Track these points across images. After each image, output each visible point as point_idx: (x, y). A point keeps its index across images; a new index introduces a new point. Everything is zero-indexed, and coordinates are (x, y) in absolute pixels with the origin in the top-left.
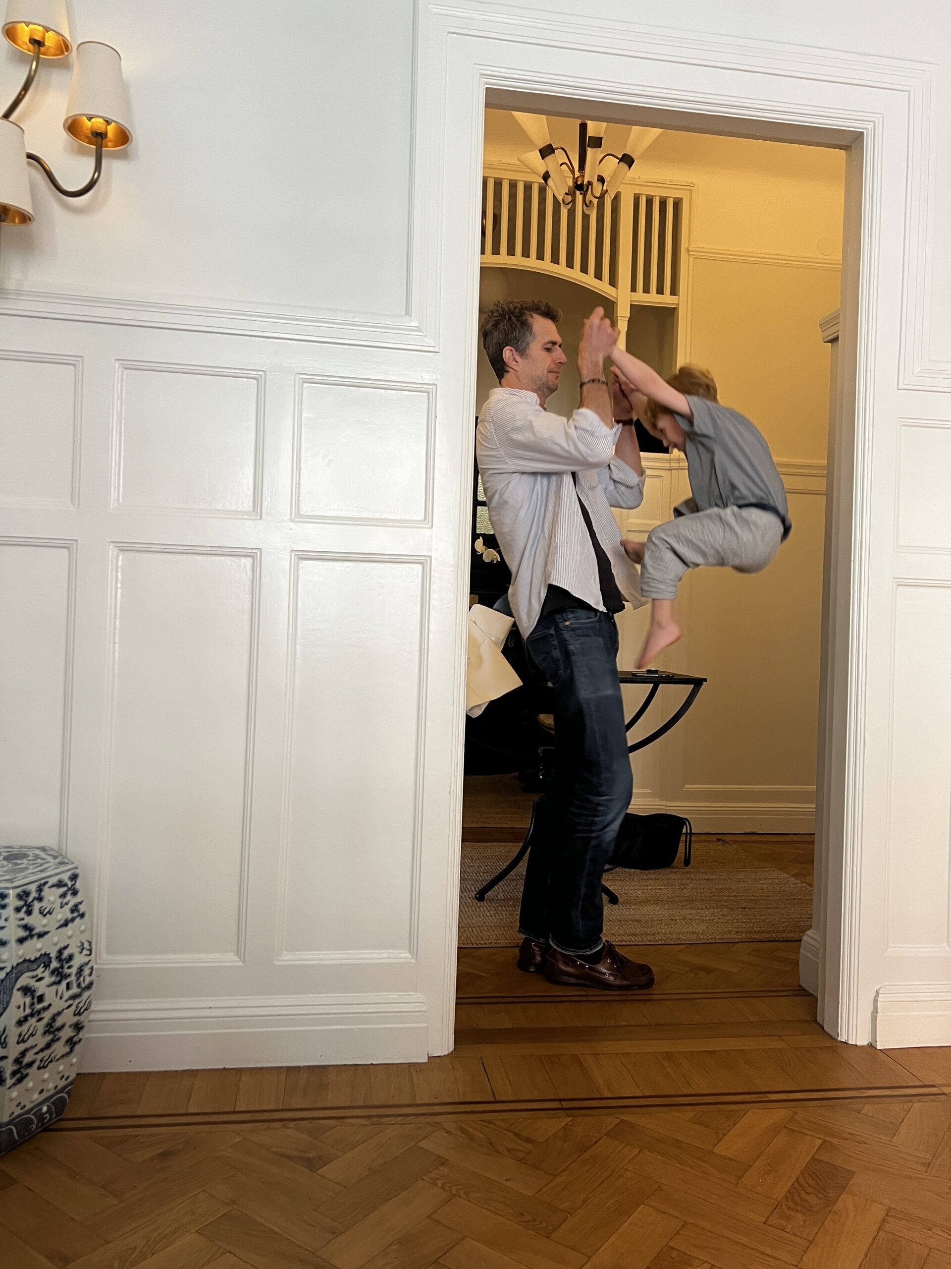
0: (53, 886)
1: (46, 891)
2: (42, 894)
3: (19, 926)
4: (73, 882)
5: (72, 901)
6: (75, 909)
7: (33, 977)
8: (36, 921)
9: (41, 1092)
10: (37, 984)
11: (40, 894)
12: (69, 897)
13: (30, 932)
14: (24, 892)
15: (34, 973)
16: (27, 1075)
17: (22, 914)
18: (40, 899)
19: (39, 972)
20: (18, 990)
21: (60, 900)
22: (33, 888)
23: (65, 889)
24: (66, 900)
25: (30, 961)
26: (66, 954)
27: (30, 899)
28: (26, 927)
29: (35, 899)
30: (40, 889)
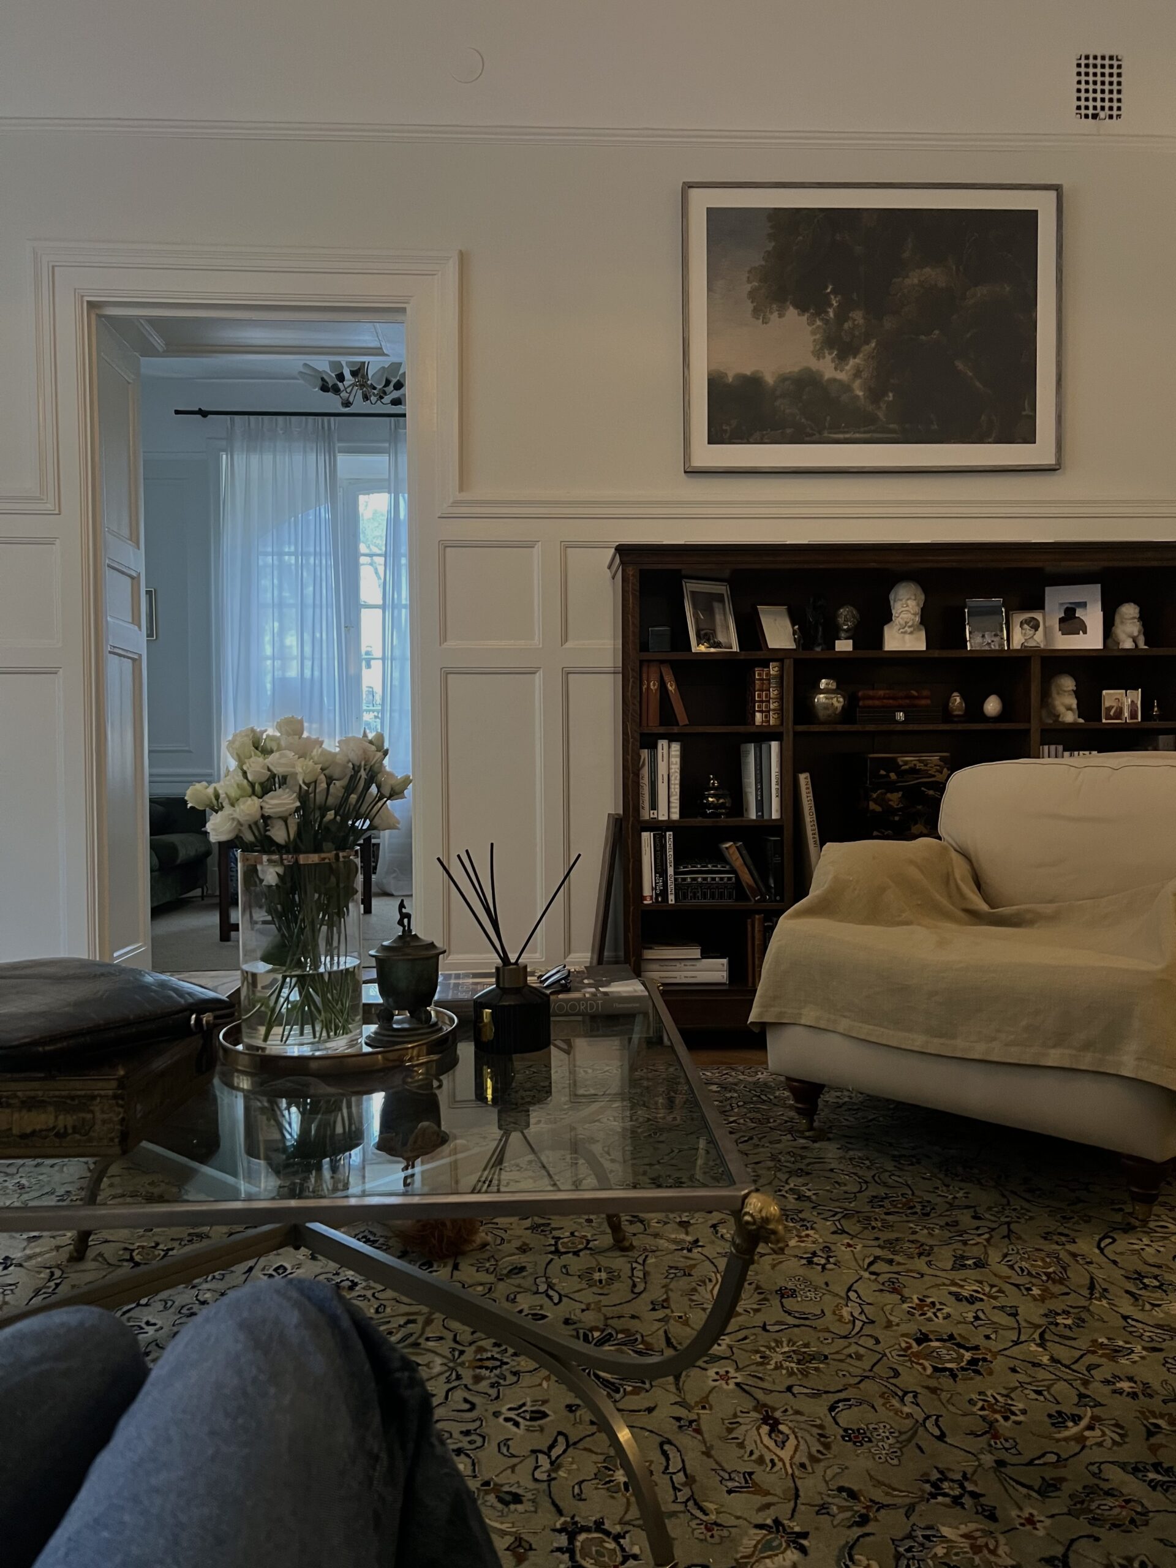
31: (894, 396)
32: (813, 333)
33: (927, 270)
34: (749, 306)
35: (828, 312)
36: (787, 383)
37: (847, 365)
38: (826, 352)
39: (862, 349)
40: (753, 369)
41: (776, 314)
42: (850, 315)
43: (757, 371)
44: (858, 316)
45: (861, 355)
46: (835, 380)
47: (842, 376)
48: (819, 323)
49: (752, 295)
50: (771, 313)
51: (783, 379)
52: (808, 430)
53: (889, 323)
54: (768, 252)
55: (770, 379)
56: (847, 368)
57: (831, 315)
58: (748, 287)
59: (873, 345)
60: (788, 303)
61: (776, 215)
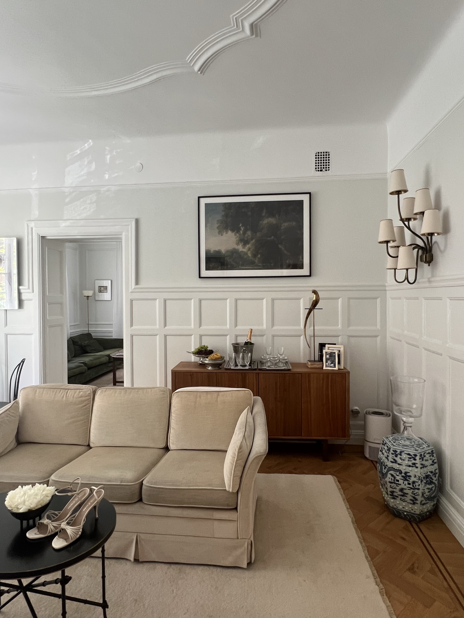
0: (406, 454)
1: (403, 454)
2: (401, 454)
3: (392, 458)
4: (415, 457)
5: (414, 461)
6: (414, 464)
7: (395, 473)
8: (398, 459)
9: (404, 508)
10: (397, 476)
11: (400, 454)
12: (412, 459)
13: (395, 462)
14: (395, 450)
15: (396, 473)
16: (396, 499)
17: (394, 456)
18: (401, 455)
19: (398, 473)
20: (390, 474)
21: (408, 459)
22: (399, 451)
23: (411, 457)
24: (411, 460)
25: (394, 468)
26: (408, 474)
27: (397, 453)
28: (394, 459)
29: (398, 454)
30: (401, 452)
31: (260, 256)
32: (236, 238)
33: (270, 219)
34: (217, 231)
35: (240, 232)
36: (228, 252)
37: (246, 247)
38: (240, 243)
39: (251, 242)
40: (218, 249)
41: (225, 233)
42: (247, 232)
43: (220, 250)
44: (249, 233)
45: (250, 244)
46: (243, 251)
47: (245, 250)
48: (238, 235)
49: (218, 228)
50: (224, 233)
51: (227, 251)
52: (235, 266)
53: (258, 234)
54: (223, 215)
55: (223, 251)
56: (246, 248)
57: (241, 233)
58: (217, 225)
59: (254, 241)
60: (229, 229)
61: (225, 204)
